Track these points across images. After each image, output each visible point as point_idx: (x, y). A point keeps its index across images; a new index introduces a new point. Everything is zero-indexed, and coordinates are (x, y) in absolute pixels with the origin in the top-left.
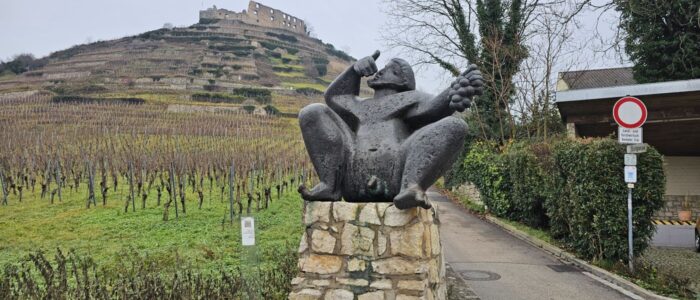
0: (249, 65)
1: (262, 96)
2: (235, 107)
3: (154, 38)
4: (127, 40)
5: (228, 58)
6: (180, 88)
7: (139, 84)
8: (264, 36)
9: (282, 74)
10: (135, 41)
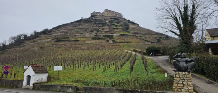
0: (106, 28)
1: (111, 37)
2: (104, 41)
3: (79, 22)
4: (72, 23)
5: (100, 27)
6: (88, 36)
7: (77, 35)
8: (110, 19)
9: (116, 30)
10: (74, 23)
